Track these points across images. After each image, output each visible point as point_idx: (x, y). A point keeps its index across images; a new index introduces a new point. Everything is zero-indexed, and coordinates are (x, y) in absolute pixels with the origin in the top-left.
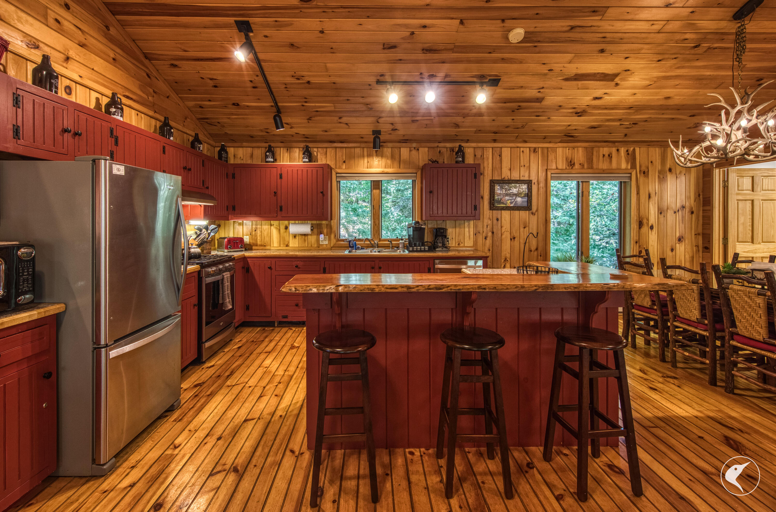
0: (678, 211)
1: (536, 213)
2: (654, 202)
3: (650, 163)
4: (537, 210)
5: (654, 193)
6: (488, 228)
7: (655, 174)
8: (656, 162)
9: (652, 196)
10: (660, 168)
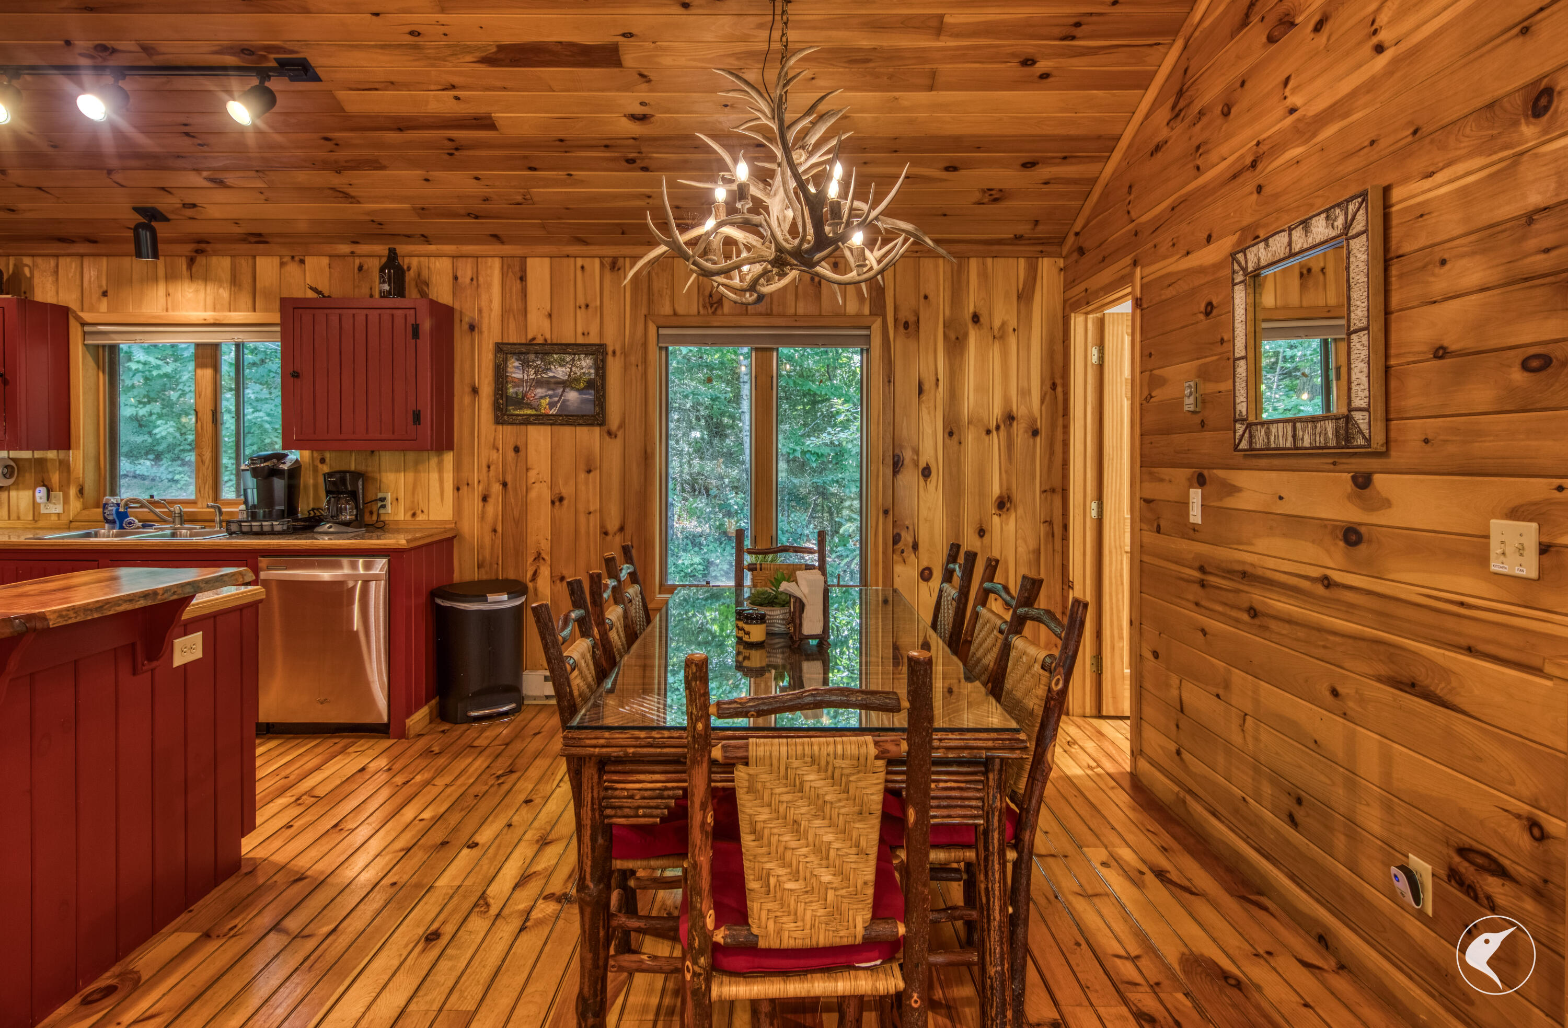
0: (998, 428)
1: (620, 434)
2: (932, 404)
3: (922, 299)
4: (622, 425)
5: (933, 379)
6: (492, 473)
7: (936, 329)
8: (938, 296)
9: (926, 387)
10: (948, 312)
